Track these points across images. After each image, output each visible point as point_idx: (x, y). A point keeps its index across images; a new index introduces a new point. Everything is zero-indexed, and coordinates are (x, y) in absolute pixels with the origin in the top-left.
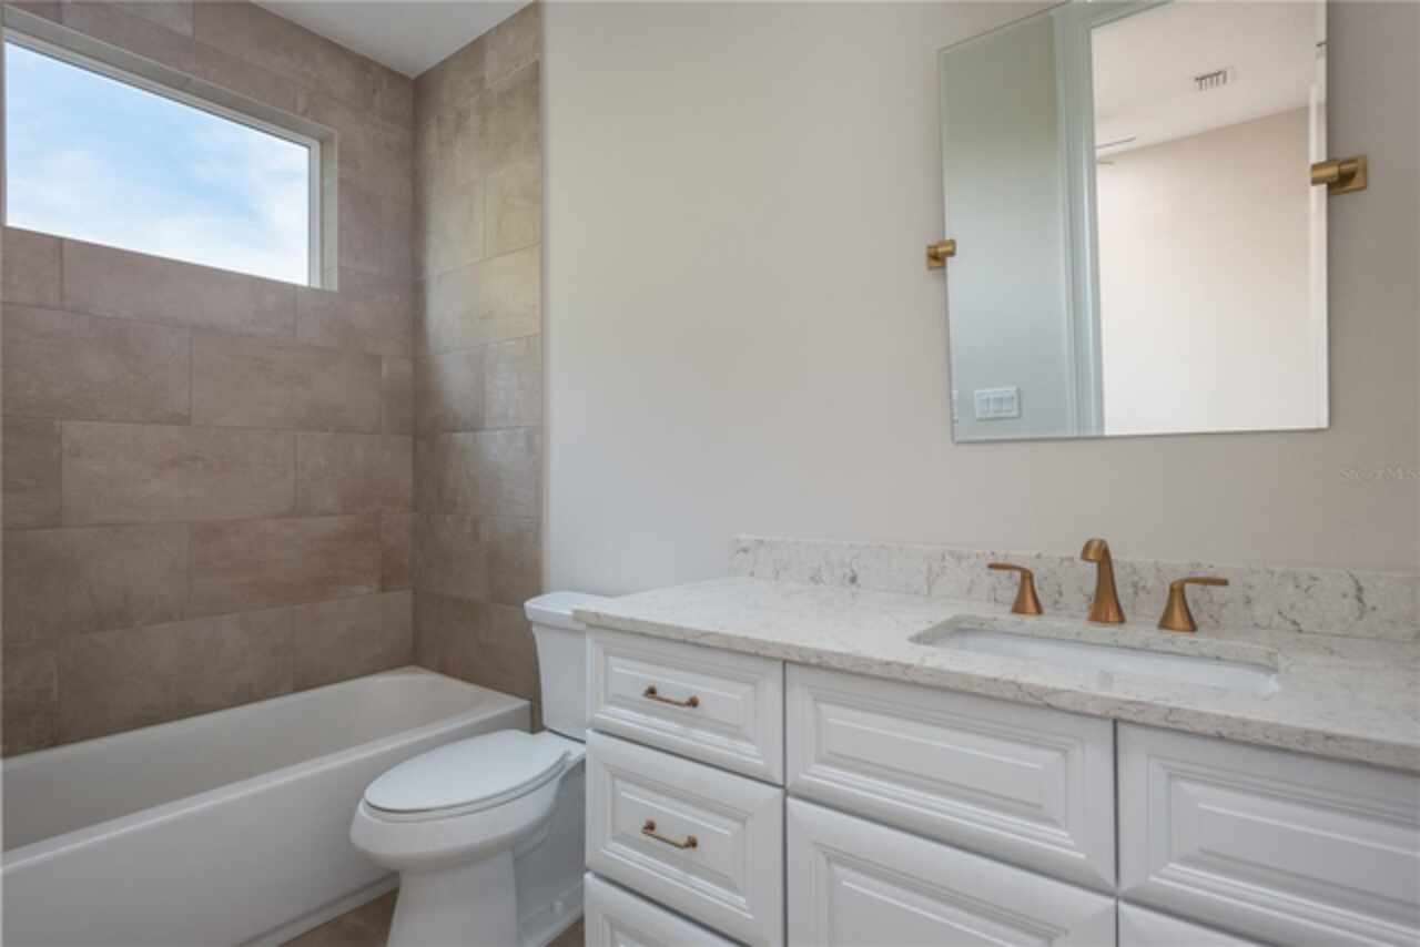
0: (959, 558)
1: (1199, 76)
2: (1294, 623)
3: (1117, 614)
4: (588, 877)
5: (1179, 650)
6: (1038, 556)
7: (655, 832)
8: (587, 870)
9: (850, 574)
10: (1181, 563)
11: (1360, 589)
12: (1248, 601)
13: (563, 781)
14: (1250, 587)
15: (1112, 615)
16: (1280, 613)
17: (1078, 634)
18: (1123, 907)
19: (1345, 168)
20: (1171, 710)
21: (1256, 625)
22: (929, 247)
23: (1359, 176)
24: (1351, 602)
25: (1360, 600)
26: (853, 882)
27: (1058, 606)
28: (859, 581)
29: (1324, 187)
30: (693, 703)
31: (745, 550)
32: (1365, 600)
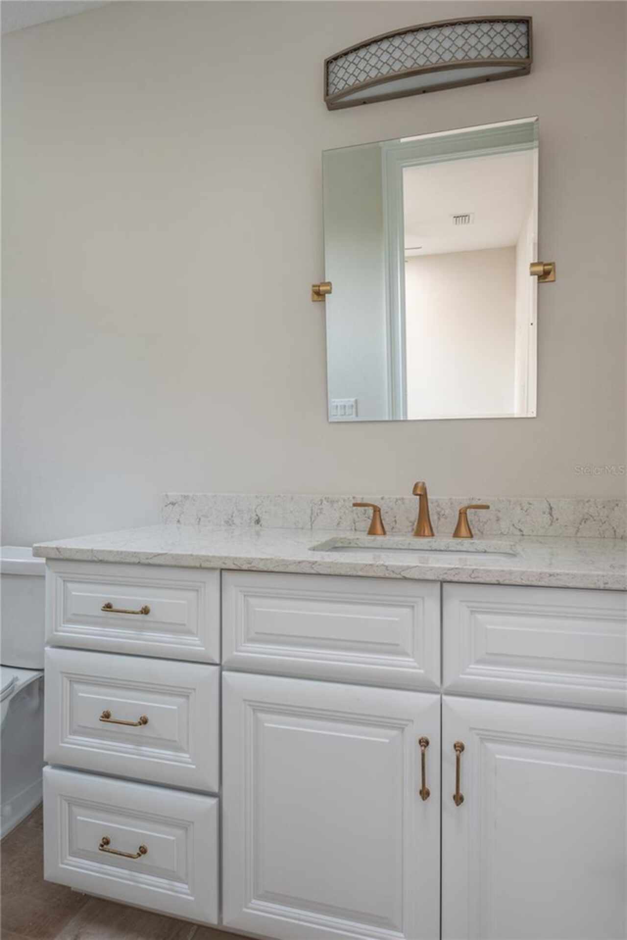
0: (332, 502)
1: (456, 215)
2: (521, 530)
3: (430, 530)
4: (47, 770)
5: (465, 549)
6: (382, 498)
7: (112, 718)
8: (46, 764)
9: (255, 518)
10: (463, 499)
11: (551, 508)
12: (498, 520)
13: (12, 701)
14: (499, 511)
15: (427, 532)
16: (513, 525)
17: (409, 544)
18: (444, 697)
19: (546, 267)
20: (473, 571)
21: (502, 533)
22: (314, 286)
23: (552, 273)
24: (547, 516)
25: (551, 514)
26: (271, 722)
27: (394, 530)
28: (262, 522)
29: (536, 277)
30: (145, 611)
31: (173, 504)
32: (553, 515)
